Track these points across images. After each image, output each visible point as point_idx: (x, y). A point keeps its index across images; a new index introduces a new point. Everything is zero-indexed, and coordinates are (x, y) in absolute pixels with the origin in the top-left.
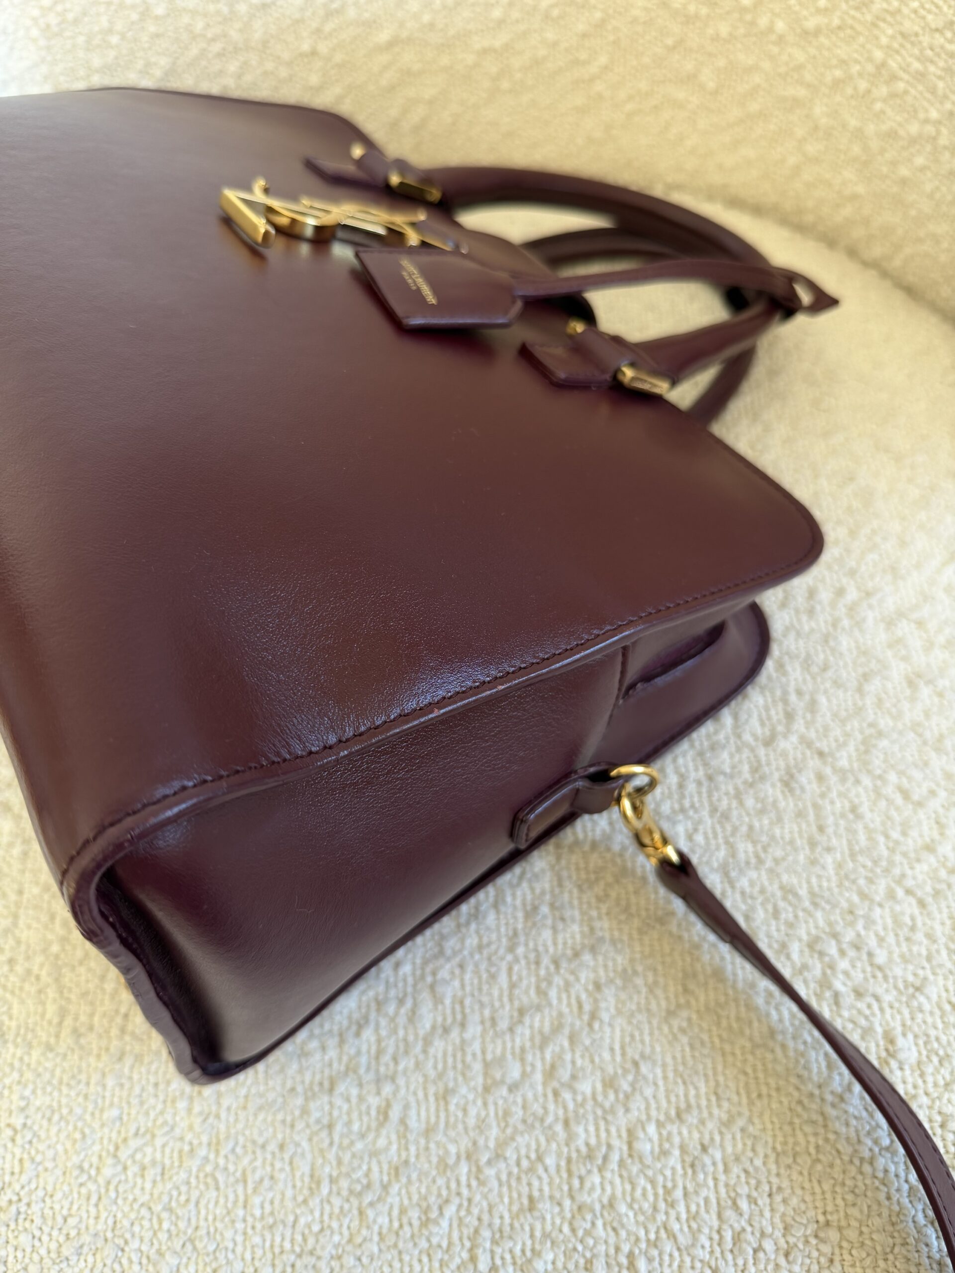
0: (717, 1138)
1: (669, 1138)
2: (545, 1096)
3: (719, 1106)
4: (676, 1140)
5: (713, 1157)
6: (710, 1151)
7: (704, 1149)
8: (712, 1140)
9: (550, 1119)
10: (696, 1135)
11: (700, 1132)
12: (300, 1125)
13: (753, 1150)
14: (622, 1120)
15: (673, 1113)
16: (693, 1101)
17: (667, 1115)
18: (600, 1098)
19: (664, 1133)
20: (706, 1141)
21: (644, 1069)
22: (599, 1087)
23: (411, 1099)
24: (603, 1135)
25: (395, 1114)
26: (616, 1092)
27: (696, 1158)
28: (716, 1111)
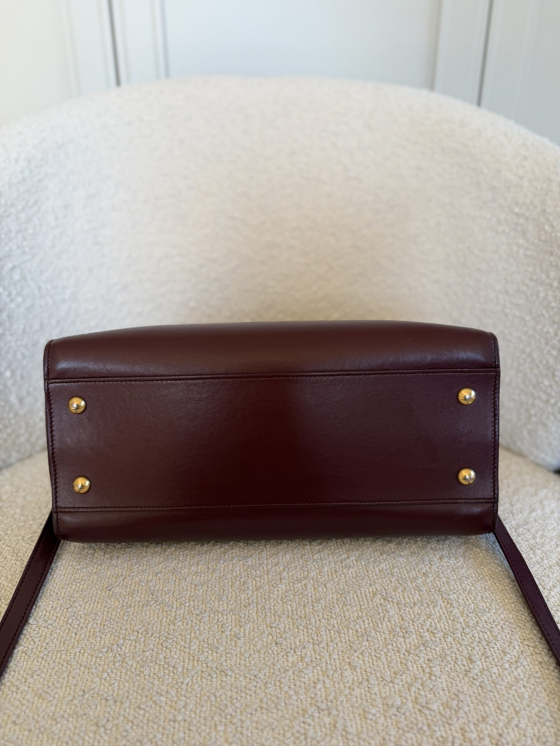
0: (506, 731)
1: (482, 732)
2: (415, 713)
3: (502, 715)
4: (486, 732)
5: (506, 739)
6: (504, 736)
7: (500, 735)
8: (503, 731)
9: (420, 725)
10: (495, 731)
11: (497, 729)
12: (289, 735)
13: (525, 735)
14: (457, 725)
15: (481, 719)
16: (488, 712)
17: (478, 720)
18: (443, 713)
19: (479, 729)
20: (500, 731)
21: (462, 697)
22: (441, 708)
23: (347, 718)
24: (449, 732)
25: (339, 726)
26: (450, 709)
27: (498, 740)
28: (501, 717)
